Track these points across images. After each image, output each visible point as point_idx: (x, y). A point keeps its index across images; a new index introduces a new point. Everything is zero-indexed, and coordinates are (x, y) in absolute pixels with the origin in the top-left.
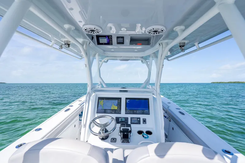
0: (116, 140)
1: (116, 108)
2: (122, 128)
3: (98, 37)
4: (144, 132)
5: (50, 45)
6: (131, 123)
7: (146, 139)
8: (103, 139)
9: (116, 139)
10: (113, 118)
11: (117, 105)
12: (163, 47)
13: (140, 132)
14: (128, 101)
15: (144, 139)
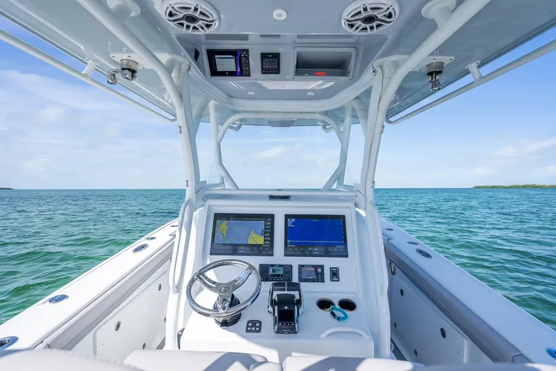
0: (260, 327)
1: (260, 240)
2: (276, 293)
3: (212, 54)
4: (333, 304)
5: (83, 73)
6: (301, 280)
7: (341, 322)
8: (225, 324)
9: (260, 323)
10: (251, 267)
11: (264, 233)
12: (385, 76)
13: (324, 304)
14: (290, 222)
15: (335, 321)
